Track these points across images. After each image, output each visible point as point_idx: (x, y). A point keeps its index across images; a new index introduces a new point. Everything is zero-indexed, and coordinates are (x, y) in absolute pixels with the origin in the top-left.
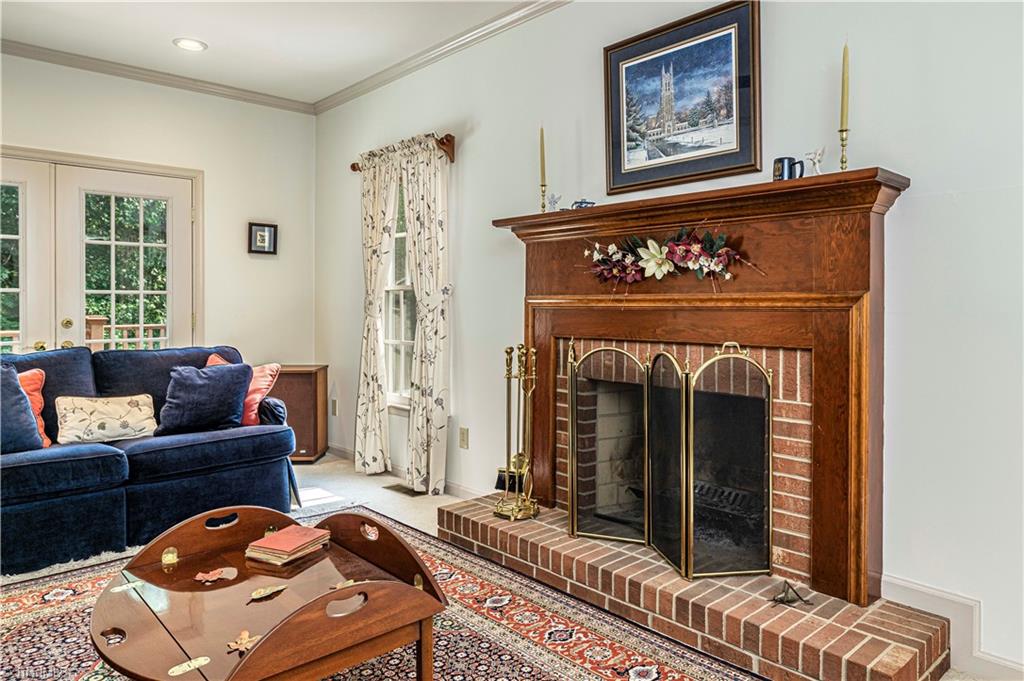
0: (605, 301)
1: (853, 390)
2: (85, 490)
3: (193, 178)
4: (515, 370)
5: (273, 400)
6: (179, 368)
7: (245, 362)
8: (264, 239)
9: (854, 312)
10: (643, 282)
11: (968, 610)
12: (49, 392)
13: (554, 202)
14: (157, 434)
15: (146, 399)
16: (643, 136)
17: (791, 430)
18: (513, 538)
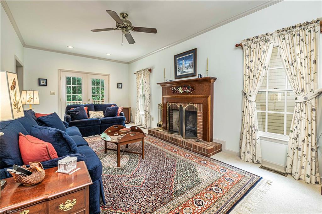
0: (174, 96)
1: (208, 110)
2: (94, 125)
3: (108, 76)
4: (160, 107)
5: (122, 112)
6: (107, 107)
7: (117, 106)
8: (120, 86)
9: (208, 98)
10: (179, 93)
11: (224, 142)
12: (88, 110)
13: (166, 80)
14: (104, 117)
15: (102, 112)
16: (180, 70)
17: (200, 116)
18: (159, 133)
